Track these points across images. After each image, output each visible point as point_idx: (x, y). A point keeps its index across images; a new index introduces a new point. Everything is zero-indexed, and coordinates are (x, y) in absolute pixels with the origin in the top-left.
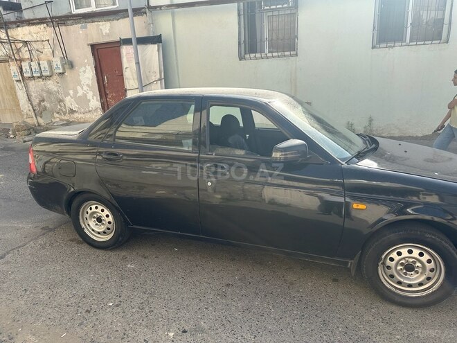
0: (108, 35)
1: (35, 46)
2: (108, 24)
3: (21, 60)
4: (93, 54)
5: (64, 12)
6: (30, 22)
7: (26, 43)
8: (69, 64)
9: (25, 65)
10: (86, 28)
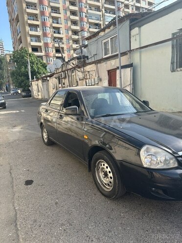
0: (114, 65)
1: (91, 73)
2: (114, 61)
3: (87, 79)
4: (108, 75)
5: (100, 58)
6: (90, 64)
7: (88, 72)
8: (100, 80)
9: (87, 81)
10: (106, 63)
